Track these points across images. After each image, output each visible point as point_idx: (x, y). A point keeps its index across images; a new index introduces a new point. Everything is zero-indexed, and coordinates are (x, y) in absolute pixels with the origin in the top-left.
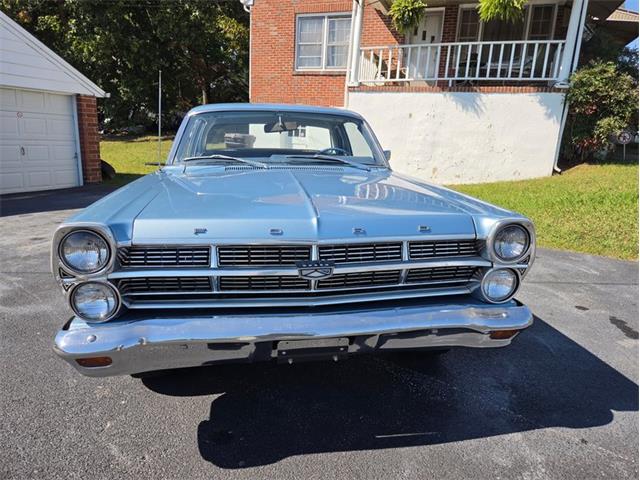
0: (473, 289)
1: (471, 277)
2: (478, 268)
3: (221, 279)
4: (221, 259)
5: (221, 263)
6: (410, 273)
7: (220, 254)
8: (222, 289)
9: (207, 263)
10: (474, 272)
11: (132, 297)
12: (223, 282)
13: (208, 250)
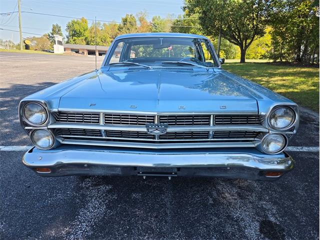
0: (256, 145)
1: (255, 137)
2: (260, 132)
3: (106, 131)
4: (106, 120)
5: (106, 123)
6: (215, 133)
7: (105, 118)
8: (108, 136)
9: (98, 122)
10: (257, 135)
11: (63, 137)
12: (108, 133)
13: (99, 115)
